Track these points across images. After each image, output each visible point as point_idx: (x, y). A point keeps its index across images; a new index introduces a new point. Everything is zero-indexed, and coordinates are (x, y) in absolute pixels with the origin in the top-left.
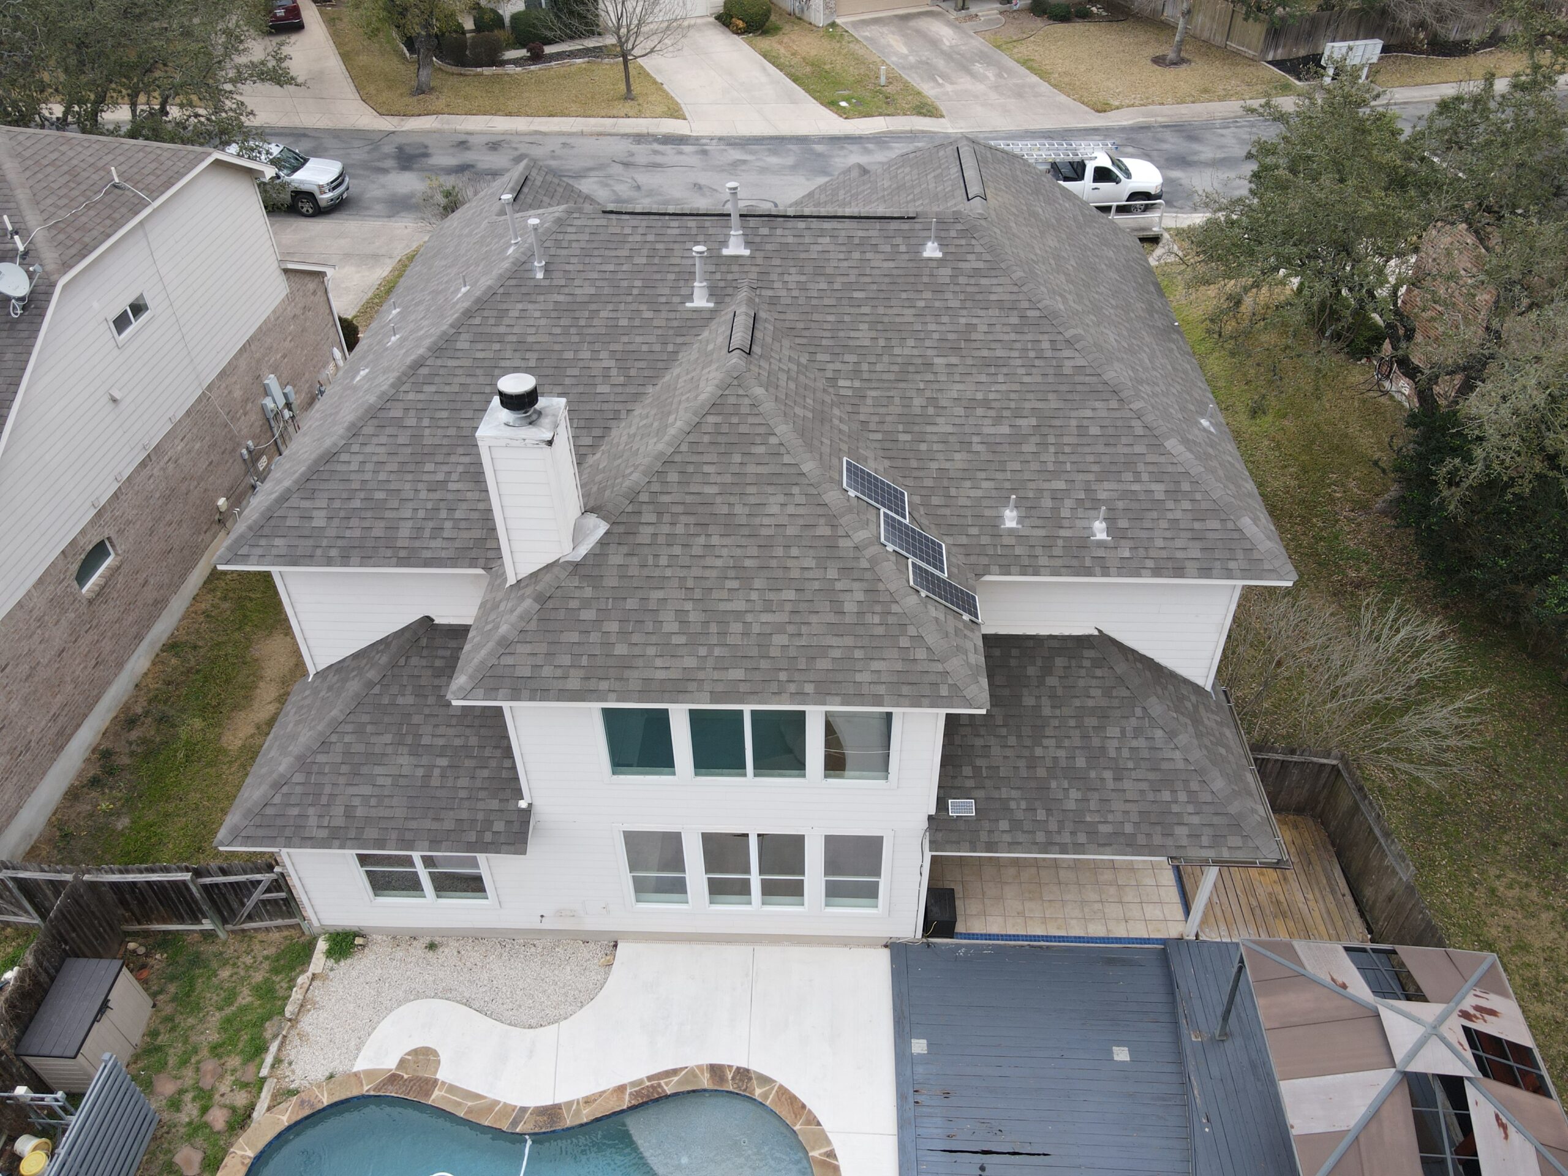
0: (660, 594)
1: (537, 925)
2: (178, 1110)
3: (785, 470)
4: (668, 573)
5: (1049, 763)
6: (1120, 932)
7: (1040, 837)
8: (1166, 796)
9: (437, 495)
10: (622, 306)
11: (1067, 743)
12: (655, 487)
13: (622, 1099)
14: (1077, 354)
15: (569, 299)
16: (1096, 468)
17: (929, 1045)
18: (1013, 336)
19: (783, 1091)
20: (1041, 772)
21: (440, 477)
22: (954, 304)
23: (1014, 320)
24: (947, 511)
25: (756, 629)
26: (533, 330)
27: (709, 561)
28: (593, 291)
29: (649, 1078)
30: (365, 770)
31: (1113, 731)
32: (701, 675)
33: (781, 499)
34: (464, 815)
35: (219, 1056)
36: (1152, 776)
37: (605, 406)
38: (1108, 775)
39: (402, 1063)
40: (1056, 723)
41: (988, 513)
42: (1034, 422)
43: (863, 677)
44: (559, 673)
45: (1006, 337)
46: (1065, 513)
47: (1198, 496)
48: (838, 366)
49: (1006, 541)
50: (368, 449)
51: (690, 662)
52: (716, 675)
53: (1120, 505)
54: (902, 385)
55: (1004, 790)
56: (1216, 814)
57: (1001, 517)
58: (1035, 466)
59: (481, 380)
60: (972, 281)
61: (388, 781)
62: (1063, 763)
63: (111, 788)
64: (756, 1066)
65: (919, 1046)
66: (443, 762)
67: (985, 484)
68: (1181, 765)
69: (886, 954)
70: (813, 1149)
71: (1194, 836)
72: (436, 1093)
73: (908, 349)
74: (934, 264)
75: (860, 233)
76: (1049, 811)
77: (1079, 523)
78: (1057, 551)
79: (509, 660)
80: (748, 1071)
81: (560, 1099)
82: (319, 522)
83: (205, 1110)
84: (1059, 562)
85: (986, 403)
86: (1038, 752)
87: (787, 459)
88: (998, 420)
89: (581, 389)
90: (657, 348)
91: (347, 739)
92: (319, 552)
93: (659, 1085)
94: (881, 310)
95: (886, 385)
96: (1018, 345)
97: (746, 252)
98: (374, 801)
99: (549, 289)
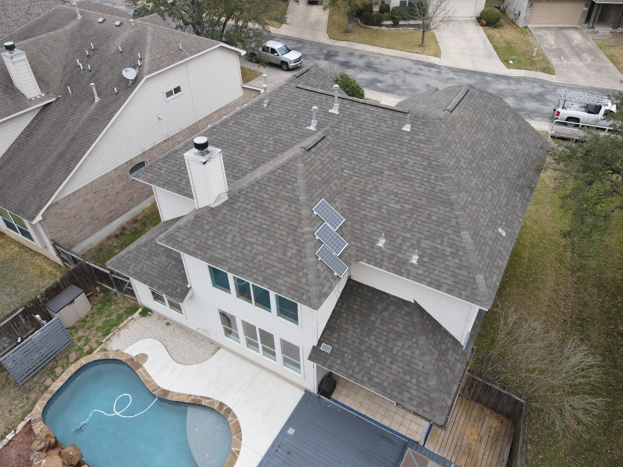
0: (231, 228)
1: (196, 330)
2: (79, 342)
3: (294, 197)
4: (238, 221)
5: (368, 345)
6: (395, 427)
7: (350, 372)
8: (408, 378)
10: (285, 123)
11: (379, 340)
12: (249, 190)
13: (188, 399)
14: (444, 185)
15: (270, 116)
16: (427, 233)
17: (295, 433)
18: (421, 170)
20: (363, 348)
22: (405, 151)
23: (425, 164)
24: (359, 232)
25: (254, 251)
26: (253, 124)
27: (252, 221)
28: (279, 115)
29: (200, 397)
30: (152, 257)
31: (400, 343)
33: (287, 207)
34: (171, 282)
35: (97, 331)
36: (406, 368)
37: (262, 157)
38: (389, 360)
39: (137, 356)
40: (379, 331)
41: (374, 237)
42: (411, 207)
44: (189, 243)
45: (418, 170)
46: (404, 247)
47: (464, 259)
48: (348, 164)
49: (375, 251)
51: (228, 255)
52: (234, 262)
53: (429, 251)
54: (368, 178)
55: (346, 348)
56: (425, 394)
57: (378, 241)
58: (402, 225)
60: (417, 144)
61: (157, 263)
62: (373, 348)
63: (119, 239)
64: (235, 410)
65: (291, 431)
66: (174, 263)
67: (379, 226)
68: (420, 368)
69: (302, 393)
70: (234, 447)
71: (411, 399)
72: (140, 370)
73: (376, 165)
74: (405, 133)
75: (383, 115)
76: (358, 364)
77: (408, 253)
78: (393, 262)
79: (177, 234)
80: (231, 410)
81: (171, 390)
82: (163, 171)
83: (85, 345)
84: (391, 266)
85: (396, 194)
86: (366, 339)
88: (397, 202)
89: (258, 149)
90: (289, 141)
93: (202, 400)
94: (375, 147)
95: (362, 176)
96: (421, 174)
97: (337, 113)
98: (150, 268)
99: (266, 111)
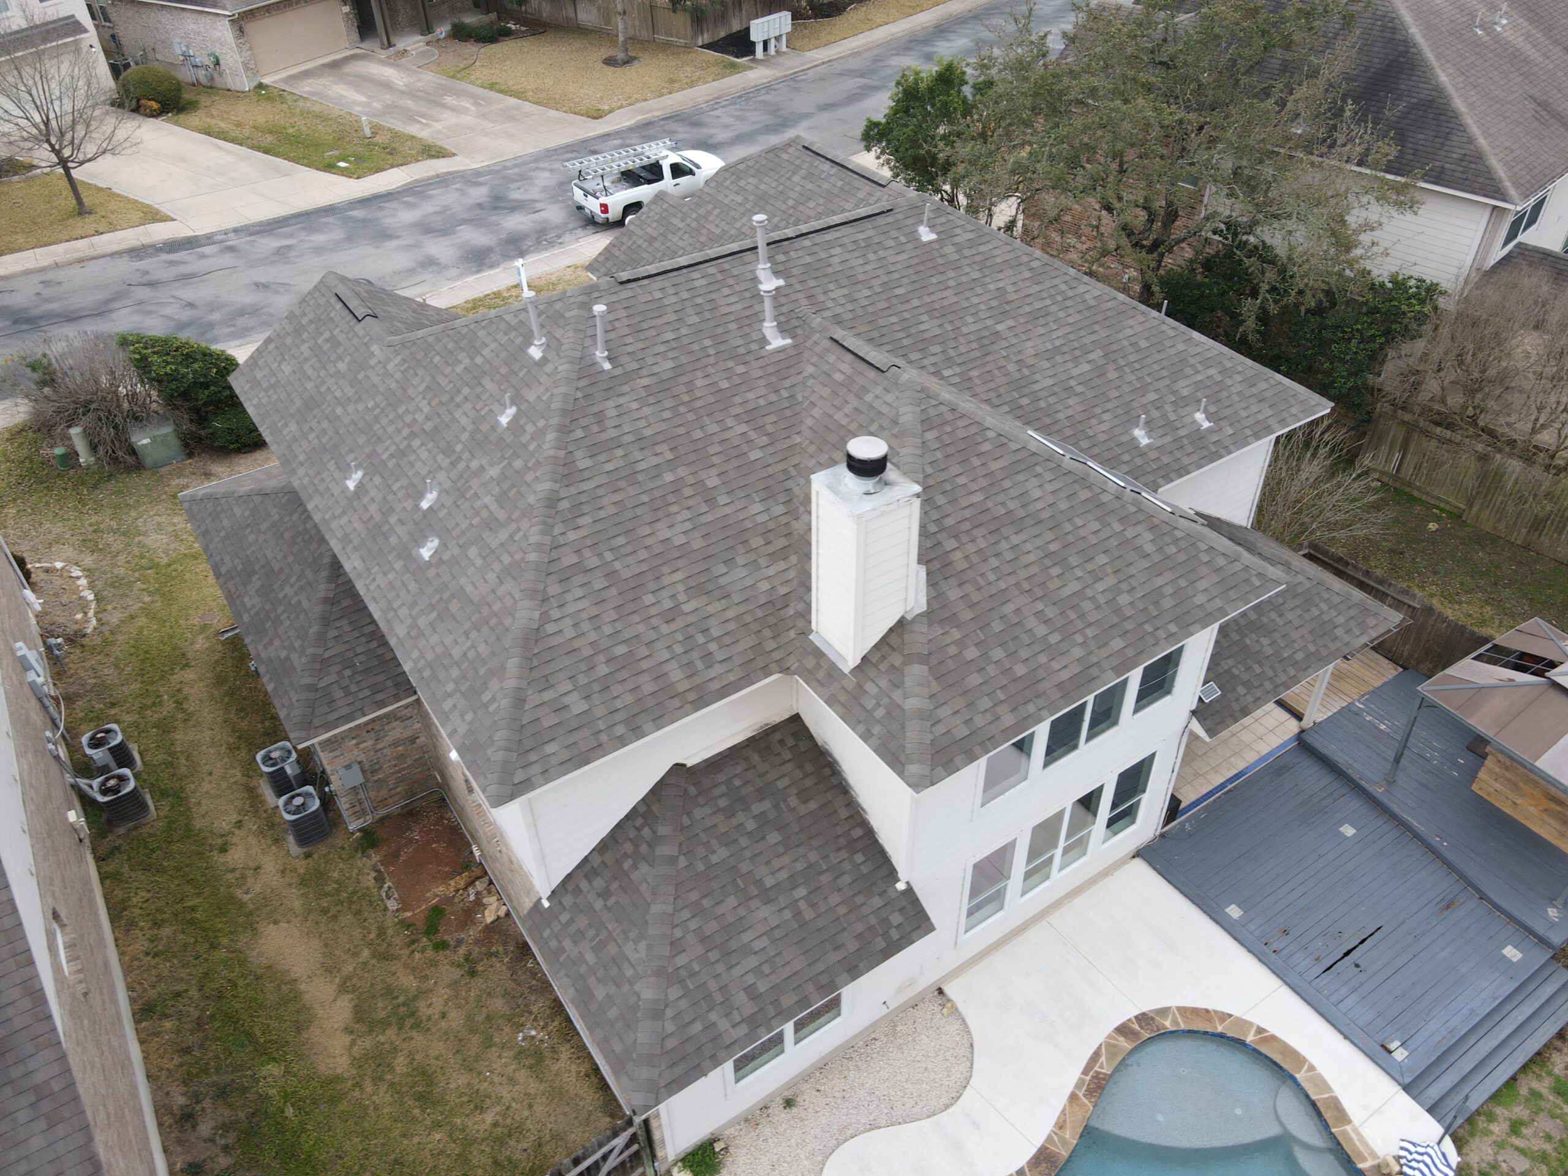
0: (1011, 607)
4: (1002, 585)
7: (1268, 686)
9: (679, 623)
10: (711, 370)
12: (935, 515)
13: (1082, 1105)
15: (655, 379)
16: (1165, 373)
17: (1239, 906)
18: (1037, 288)
19: (1183, 1010)
21: (668, 604)
22: (976, 275)
25: (1102, 600)
26: (643, 423)
27: (1024, 560)
28: (671, 364)
29: (1085, 1072)
30: (734, 945)
32: (1094, 659)
33: (1035, 482)
34: (859, 928)
36: (1298, 602)
37: (770, 470)
41: (1124, 439)
42: (1100, 353)
43: (1200, 599)
45: (1032, 291)
46: (1172, 416)
48: (932, 359)
49: (1153, 455)
50: (571, 608)
51: (1078, 652)
52: (1104, 653)
53: (1201, 395)
54: (990, 358)
55: (1222, 663)
56: (1349, 608)
57: (1134, 439)
58: (1126, 388)
59: (631, 491)
60: (974, 251)
61: (764, 942)
64: (1147, 1007)
65: (1234, 912)
67: (1106, 416)
68: (1308, 584)
69: (1139, 863)
70: (1246, 1036)
71: (1348, 631)
73: (971, 326)
74: (937, 245)
75: (861, 236)
76: (1260, 663)
77: (1187, 420)
78: (1189, 449)
80: (1144, 1014)
81: (1039, 1141)
82: (578, 706)
84: (1195, 457)
85: (1057, 350)
88: (1076, 361)
89: (735, 463)
90: (773, 397)
91: (693, 925)
92: (603, 737)
93: (1098, 1073)
94: (927, 299)
95: (979, 362)
96: (1044, 294)
97: (781, 282)
98: (766, 969)
99: (627, 377)
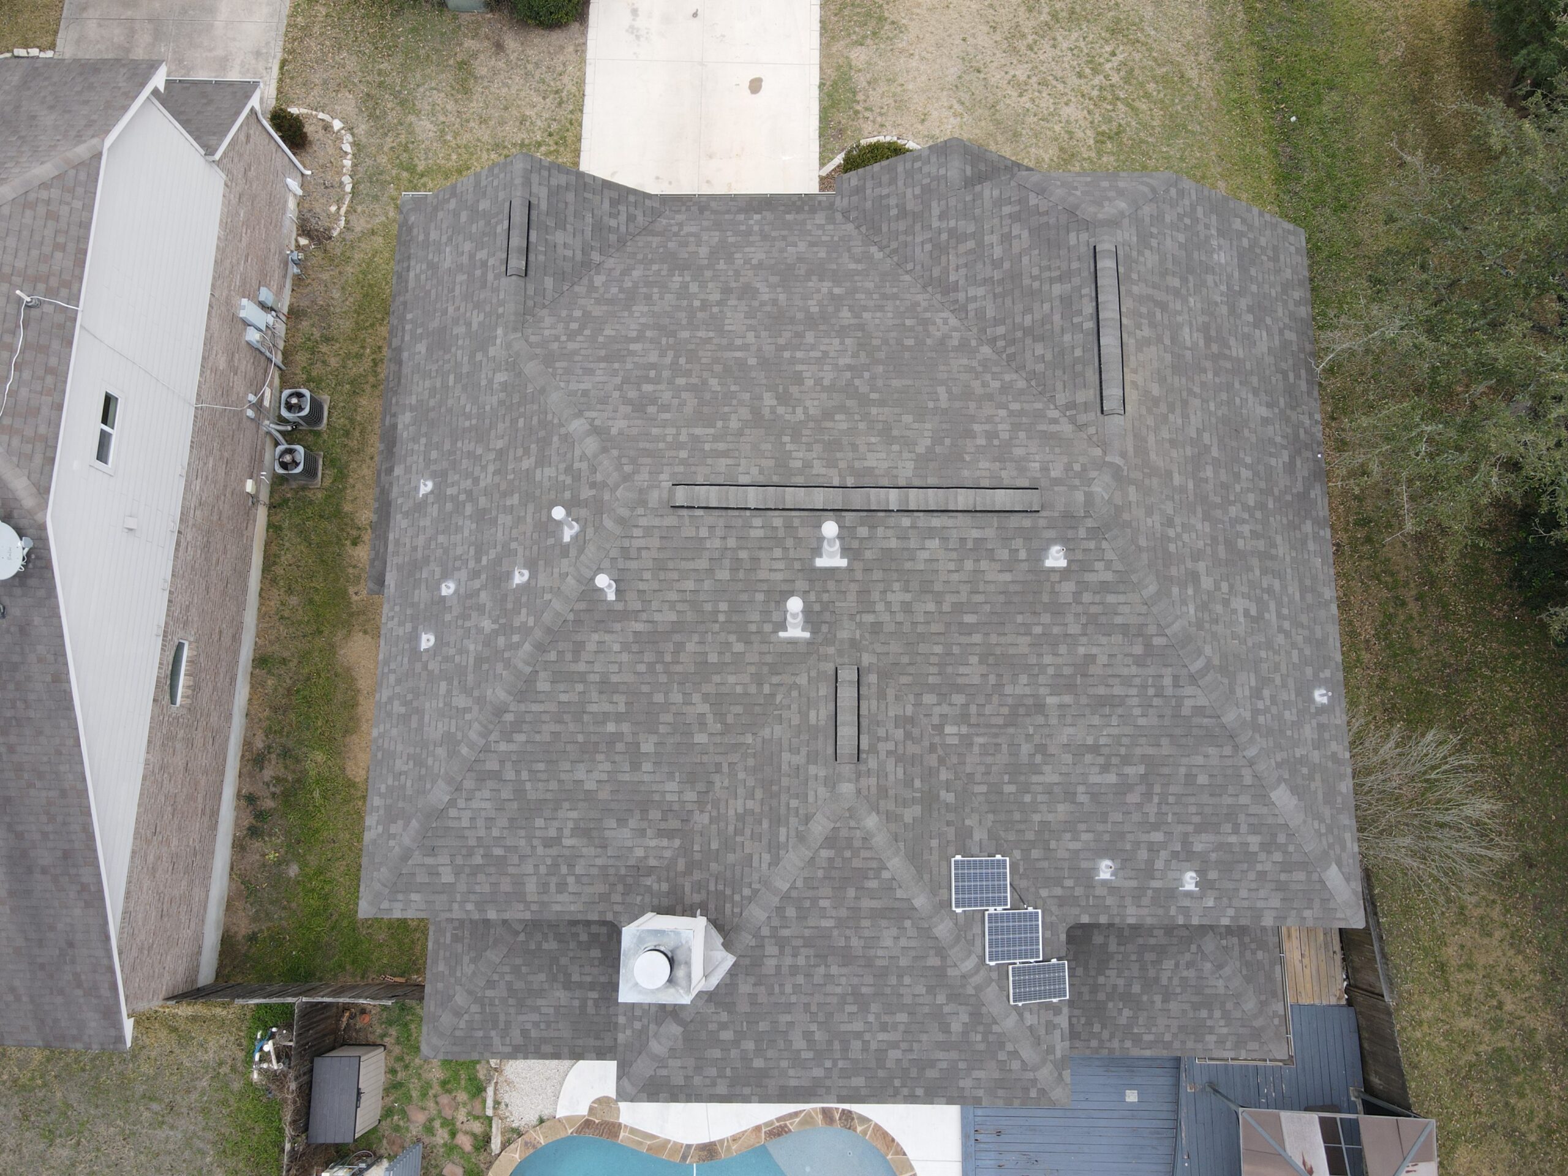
0: (788, 1018)
2: (434, 1135)
4: (793, 999)
5: (1109, 989)
8: (1204, 1013)
9: (554, 851)
10: (710, 638)
11: (1127, 973)
13: (758, 1137)
14: (1199, 692)
15: (648, 627)
16: (1196, 819)
18: (1134, 670)
19: (877, 1128)
20: (1101, 996)
21: (552, 833)
22: (1074, 629)
23: (1138, 650)
24: (1045, 864)
26: (614, 668)
27: (829, 989)
28: (673, 617)
29: (778, 1119)
30: (529, 1002)
31: (1168, 964)
33: (894, 931)
36: (1195, 999)
37: (706, 758)
38: (1158, 999)
39: (591, 1109)
40: (1120, 957)
41: (1084, 865)
42: (1142, 770)
43: (966, 1083)
45: (1125, 671)
46: (1159, 864)
47: (1291, 848)
48: (945, 709)
49: (1099, 892)
50: (475, 804)
52: (841, 1083)
53: (1213, 856)
54: (1011, 730)
56: (1242, 1026)
57: (1095, 870)
58: (1136, 817)
59: (572, 727)
60: (1097, 598)
62: (1121, 990)
63: (270, 836)
64: (857, 1108)
67: (1085, 837)
70: (901, 1173)
72: (622, 1134)
73: (1021, 687)
74: (1055, 577)
75: (975, 534)
76: (1104, 1026)
77: (1171, 875)
78: (1146, 901)
81: (714, 1138)
82: (447, 877)
83: (453, 1134)
84: (1145, 912)
85: (1095, 749)
86: (1101, 980)
87: (900, 894)
88: (1105, 768)
89: (678, 739)
90: (753, 689)
93: (786, 1126)
94: (994, 639)
96: (1138, 681)
97: (843, 563)
99: (626, 615)
